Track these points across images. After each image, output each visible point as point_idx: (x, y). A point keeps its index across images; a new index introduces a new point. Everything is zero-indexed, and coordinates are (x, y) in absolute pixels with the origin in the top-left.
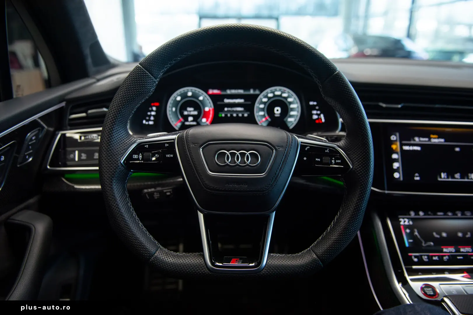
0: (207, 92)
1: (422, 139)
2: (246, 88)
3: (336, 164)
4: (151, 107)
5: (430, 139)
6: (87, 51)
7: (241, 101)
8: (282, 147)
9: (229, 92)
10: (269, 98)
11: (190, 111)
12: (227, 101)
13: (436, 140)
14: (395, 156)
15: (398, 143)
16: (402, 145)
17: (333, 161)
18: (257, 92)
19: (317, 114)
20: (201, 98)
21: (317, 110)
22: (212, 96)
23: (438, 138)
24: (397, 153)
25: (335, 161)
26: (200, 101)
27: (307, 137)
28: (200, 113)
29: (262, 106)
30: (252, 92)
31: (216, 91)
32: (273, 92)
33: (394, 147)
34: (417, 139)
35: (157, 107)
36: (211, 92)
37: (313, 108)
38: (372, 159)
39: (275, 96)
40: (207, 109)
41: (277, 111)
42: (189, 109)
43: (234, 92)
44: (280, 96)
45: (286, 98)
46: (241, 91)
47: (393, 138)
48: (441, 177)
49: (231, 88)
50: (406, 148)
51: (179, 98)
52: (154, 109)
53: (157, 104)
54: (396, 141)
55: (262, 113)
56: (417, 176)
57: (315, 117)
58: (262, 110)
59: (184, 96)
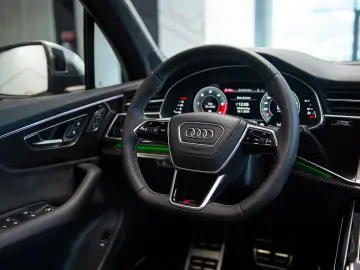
0: (223, 90)
2: (254, 88)
3: (268, 143)
4: (180, 100)
7: (249, 98)
9: (240, 91)
11: (210, 105)
12: (238, 98)
17: (266, 141)
18: (263, 91)
20: (218, 95)
21: (310, 107)
22: (227, 94)
25: (268, 141)
26: (218, 97)
28: (217, 107)
29: (266, 103)
30: (258, 91)
31: (230, 90)
35: (185, 101)
36: (226, 90)
40: (222, 104)
42: (209, 103)
43: (244, 90)
46: (249, 91)
49: (241, 88)
51: (202, 95)
52: (183, 102)
53: (185, 98)
55: (266, 109)
57: (309, 113)
58: (267, 106)
59: (206, 93)
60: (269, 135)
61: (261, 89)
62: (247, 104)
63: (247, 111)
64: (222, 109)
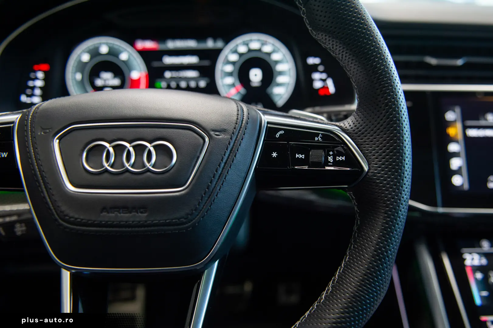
0: (133, 44)
2: (201, 37)
3: (336, 163)
4: (35, 71)
7: (193, 60)
9: (171, 45)
10: (241, 55)
11: (107, 79)
12: (168, 60)
14: (453, 147)
15: (459, 126)
16: (465, 128)
17: (330, 159)
18: (219, 44)
19: (322, 80)
20: (125, 56)
21: (321, 72)
22: (144, 54)
24: (456, 141)
25: (334, 159)
27: (289, 114)
28: (123, 81)
29: (229, 68)
30: (210, 44)
31: (149, 44)
32: (246, 44)
33: (452, 131)
34: (490, 117)
35: (46, 73)
36: (141, 44)
37: (314, 68)
38: (407, 153)
39: (250, 51)
40: (135, 75)
41: (256, 75)
42: (104, 75)
43: (179, 44)
44: (259, 50)
45: (269, 54)
46: (191, 44)
47: (450, 116)
49: (174, 38)
50: (473, 132)
51: (86, 57)
52: (40, 75)
53: (46, 67)
54: (455, 121)
55: (229, 80)
56: (491, 182)
57: (318, 85)
58: (229, 74)
59: (94, 53)
61: (215, 39)
64: (135, 84)
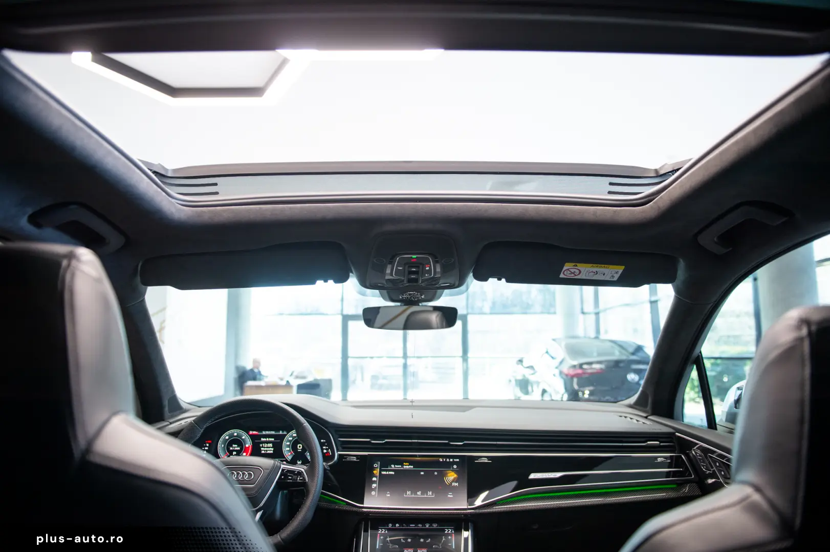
0: (248, 433)
1: (396, 466)
2: (277, 430)
4: (206, 444)
5: (403, 465)
6: (166, 403)
7: (272, 439)
8: (268, 469)
9: (264, 433)
10: (294, 438)
11: (235, 447)
12: (262, 439)
13: (407, 467)
14: (374, 479)
15: (378, 469)
16: (381, 471)
17: (298, 479)
18: (285, 433)
19: (326, 449)
20: (243, 437)
21: (326, 446)
22: (252, 436)
23: (409, 465)
24: (376, 477)
26: (243, 439)
28: (241, 449)
29: (288, 443)
30: (281, 433)
31: (254, 433)
33: (375, 472)
34: (393, 466)
35: (210, 444)
36: (251, 432)
40: (247, 446)
41: (300, 447)
42: (234, 446)
43: (267, 433)
46: (273, 433)
47: (375, 465)
48: (406, 494)
49: (265, 430)
50: (384, 473)
51: (227, 438)
52: (208, 445)
53: (210, 442)
55: (288, 449)
56: (388, 494)
57: (325, 451)
58: (288, 446)
59: (231, 436)
60: (300, 473)
61: (283, 431)
62: (271, 445)
63: (271, 450)
64: (246, 450)
